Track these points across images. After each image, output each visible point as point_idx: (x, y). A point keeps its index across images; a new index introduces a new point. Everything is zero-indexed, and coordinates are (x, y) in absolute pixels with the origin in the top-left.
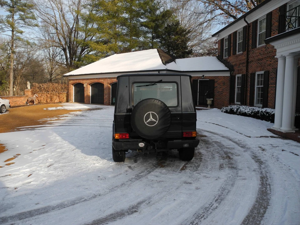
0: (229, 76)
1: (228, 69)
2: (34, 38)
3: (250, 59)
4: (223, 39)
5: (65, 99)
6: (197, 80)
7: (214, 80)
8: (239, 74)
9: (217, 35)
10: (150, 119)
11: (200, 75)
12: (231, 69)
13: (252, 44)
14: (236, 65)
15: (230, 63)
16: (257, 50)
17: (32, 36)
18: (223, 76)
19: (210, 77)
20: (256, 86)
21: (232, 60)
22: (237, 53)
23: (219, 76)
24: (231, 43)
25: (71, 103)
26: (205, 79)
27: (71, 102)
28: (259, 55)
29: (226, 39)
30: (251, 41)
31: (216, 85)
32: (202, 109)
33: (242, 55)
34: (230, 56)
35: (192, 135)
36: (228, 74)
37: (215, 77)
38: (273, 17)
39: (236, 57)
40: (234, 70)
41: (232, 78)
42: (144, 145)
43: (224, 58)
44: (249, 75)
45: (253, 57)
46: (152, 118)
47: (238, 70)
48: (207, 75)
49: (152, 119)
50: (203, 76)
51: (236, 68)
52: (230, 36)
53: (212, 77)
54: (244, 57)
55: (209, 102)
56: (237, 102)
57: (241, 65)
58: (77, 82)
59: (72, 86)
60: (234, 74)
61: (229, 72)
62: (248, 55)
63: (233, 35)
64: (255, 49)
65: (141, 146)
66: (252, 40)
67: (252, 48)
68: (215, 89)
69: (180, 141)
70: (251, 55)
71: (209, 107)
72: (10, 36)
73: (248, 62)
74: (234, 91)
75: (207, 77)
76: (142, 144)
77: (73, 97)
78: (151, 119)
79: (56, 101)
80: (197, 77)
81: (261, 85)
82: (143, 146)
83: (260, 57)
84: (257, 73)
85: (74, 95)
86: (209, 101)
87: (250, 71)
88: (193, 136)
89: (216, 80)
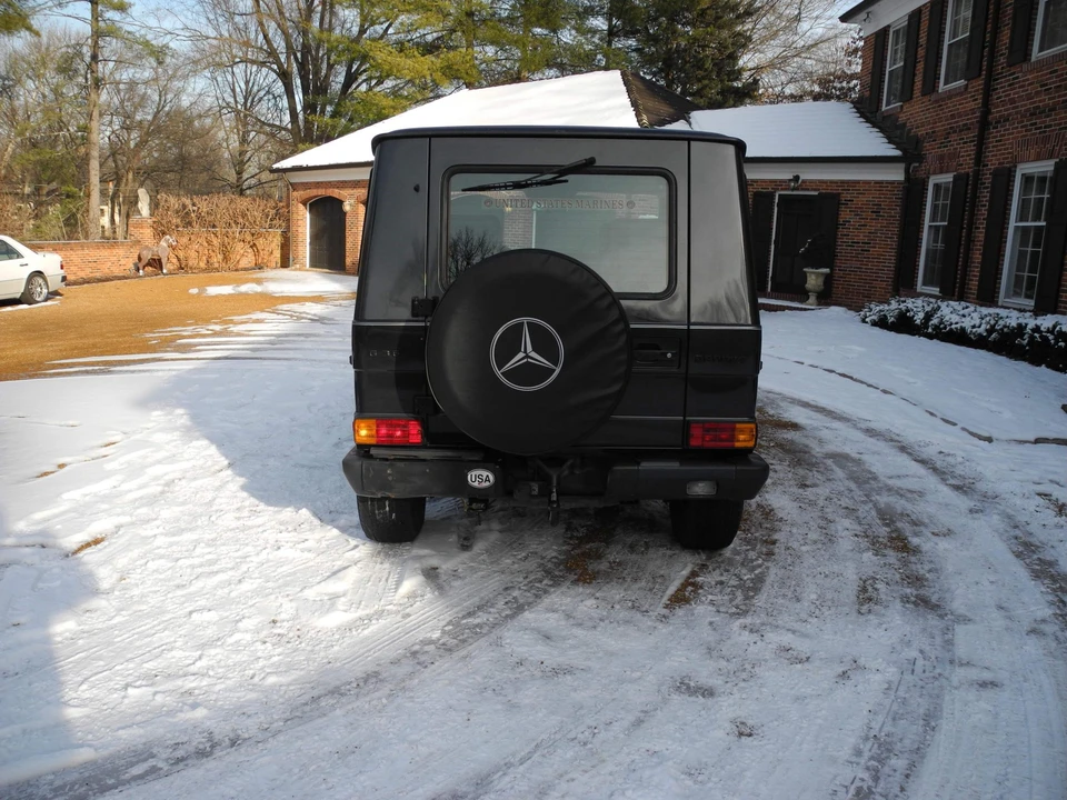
0: (899, 182)
1: (897, 153)
2: (177, 32)
3: (996, 113)
4: (885, 30)
5: (277, 254)
6: (772, 195)
7: (837, 197)
8: (941, 173)
9: (863, 15)
10: (521, 355)
11: (784, 174)
12: (911, 150)
13: (1011, 48)
14: (932, 136)
15: (910, 130)
16: (1031, 72)
17: (168, 24)
18: (877, 182)
19: (821, 182)
20: (1013, 223)
21: (916, 114)
22: (942, 87)
23: (858, 182)
24: (917, 45)
25: (296, 269)
26: (803, 189)
27: (298, 266)
28: (1038, 93)
29: (897, 32)
30: (1005, 36)
31: (845, 215)
32: (782, 308)
33: (961, 94)
34: (911, 98)
35: (733, 438)
36: (896, 174)
37: (843, 182)
39: (938, 101)
40: (920, 158)
41: (912, 192)
42: (491, 477)
43: (884, 108)
44: (987, 179)
45: (1012, 101)
46: (529, 348)
47: (941, 158)
48: (809, 174)
49: (534, 355)
50: (796, 178)
51: (931, 150)
52: (915, 16)
53: (832, 182)
54: (972, 104)
55: (813, 282)
56: (924, 284)
57: (954, 137)
58: (321, 192)
59: (301, 206)
60: (921, 174)
61: (903, 165)
62: (988, 92)
63: (931, 12)
64: (1025, 66)
65: (476, 484)
66: (1013, 31)
67: (1010, 65)
68: (841, 231)
69: (675, 465)
70: (1001, 91)
71: (812, 299)
72: (84, 20)
73: (985, 124)
74: (919, 240)
75: (811, 181)
76: (485, 473)
77: (304, 249)
78: (527, 356)
79: (244, 263)
80: (772, 181)
81: (1037, 218)
82: (487, 484)
83: (1045, 100)
84: (1024, 169)
85: (308, 241)
86: (814, 279)
87: (992, 162)
88: (737, 445)
89: (845, 196)
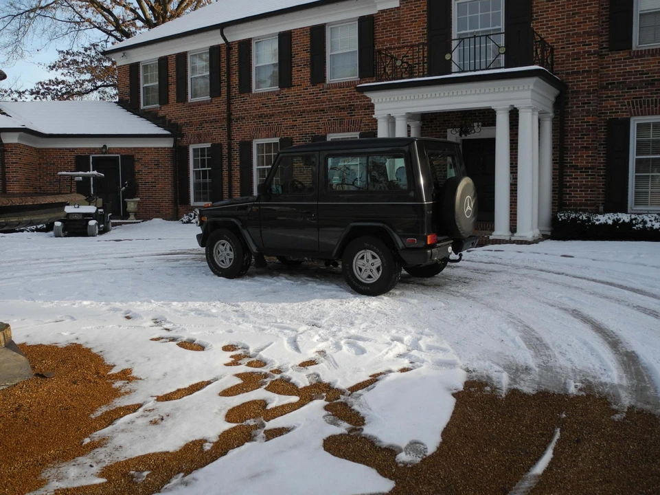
0: (169, 148)
1: (166, 132)
3: (235, 115)
4: (137, 64)
6: (88, 157)
7: (132, 157)
8: (200, 143)
9: (121, 54)
11: (97, 144)
12: (175, 130)
13: (239, 85)
14: (190, 124)
15: (170, 120)
16: (254, 97)
18: (161, 148)
19: (121, 149)
20: (255, 167)
21: (173, 111)
22: (190, 99)
23: (144, 148)
24: (168, 75)
26: (109, 153)
28: (261, 108)
29: (147, 66)
31: (138, 167)
32: (120, 224)
33: (208, 104)
34: (168, 103)
36: (168, 144)
37: (135, 149)
38: (294, 42)
39: (189, 106)
40: (182, 136)
41: (179, 154)
43: (142, 107)
44: (236, 147)
45: (246, 110)
47: (199, 135)
48: (112, 144)
50: (105, 146)
51: (189, 132)
52: (164, 59)
53: (128, 148)
54: (219, 107)
55: (132, 207)
57: (205, 125)
60: (184, 143)
61: (172, 139)
62: (229, 104)
63: (176, 60)
64: (249, 94)
66: (239, 76)
67: (240, 93)
68: (137, 176)
70: (237, 104)
71: (132, 217)
73: (229, 120)
74: (188, 179)
75: (114, 148)
80: (87, 149)
83: (266, 111)
84: (255, 143)
86: (132, 205)
87: (237, 138)
89: (137, 156)
